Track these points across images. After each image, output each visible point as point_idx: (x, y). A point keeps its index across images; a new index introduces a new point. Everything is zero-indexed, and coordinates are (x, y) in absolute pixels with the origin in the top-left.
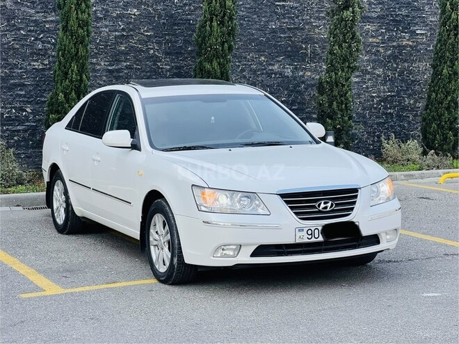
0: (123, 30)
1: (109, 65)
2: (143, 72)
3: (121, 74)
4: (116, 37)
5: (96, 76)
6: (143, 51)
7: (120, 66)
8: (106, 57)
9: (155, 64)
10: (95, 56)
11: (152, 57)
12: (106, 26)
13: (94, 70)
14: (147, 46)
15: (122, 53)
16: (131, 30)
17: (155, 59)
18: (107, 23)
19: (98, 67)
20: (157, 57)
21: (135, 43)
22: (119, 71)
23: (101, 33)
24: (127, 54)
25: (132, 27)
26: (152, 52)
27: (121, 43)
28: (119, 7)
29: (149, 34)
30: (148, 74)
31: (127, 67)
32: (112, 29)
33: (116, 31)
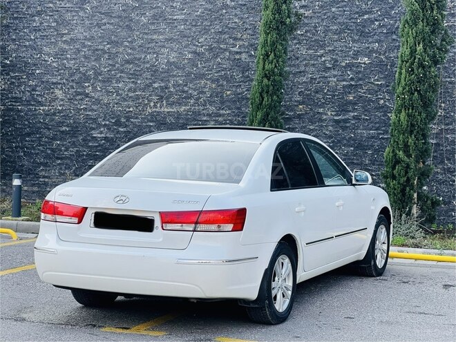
0: (352, 79)
1: (336, 115)
2: (371, 123)
3: (348, 125)
4: (344, 87)
5: (322, 126)
6: (373, 102)
7: (347, 117)
8: (333, 107)
9: (385, 115)
10: (322, 106)
11: (382, 107)
12: (335, 76)
13: (321, 120)
14: (377, 96)
15: (350, 102)
16: (360, 79)
17: (385, 110)
18: (336, 73)
19: (325, 117)
20: (388, 107)
21: (364, 93)
22: (346, 121)
23: (329, 82)
24: (355, 104)
25: (362, 76)
26: (382, 102)
27: (350, 93)
28: (348, 56)
29: (379, 83)
30: (377, 125)
31: (354, 117)
32: (340, 78)
33: (344, 80)
